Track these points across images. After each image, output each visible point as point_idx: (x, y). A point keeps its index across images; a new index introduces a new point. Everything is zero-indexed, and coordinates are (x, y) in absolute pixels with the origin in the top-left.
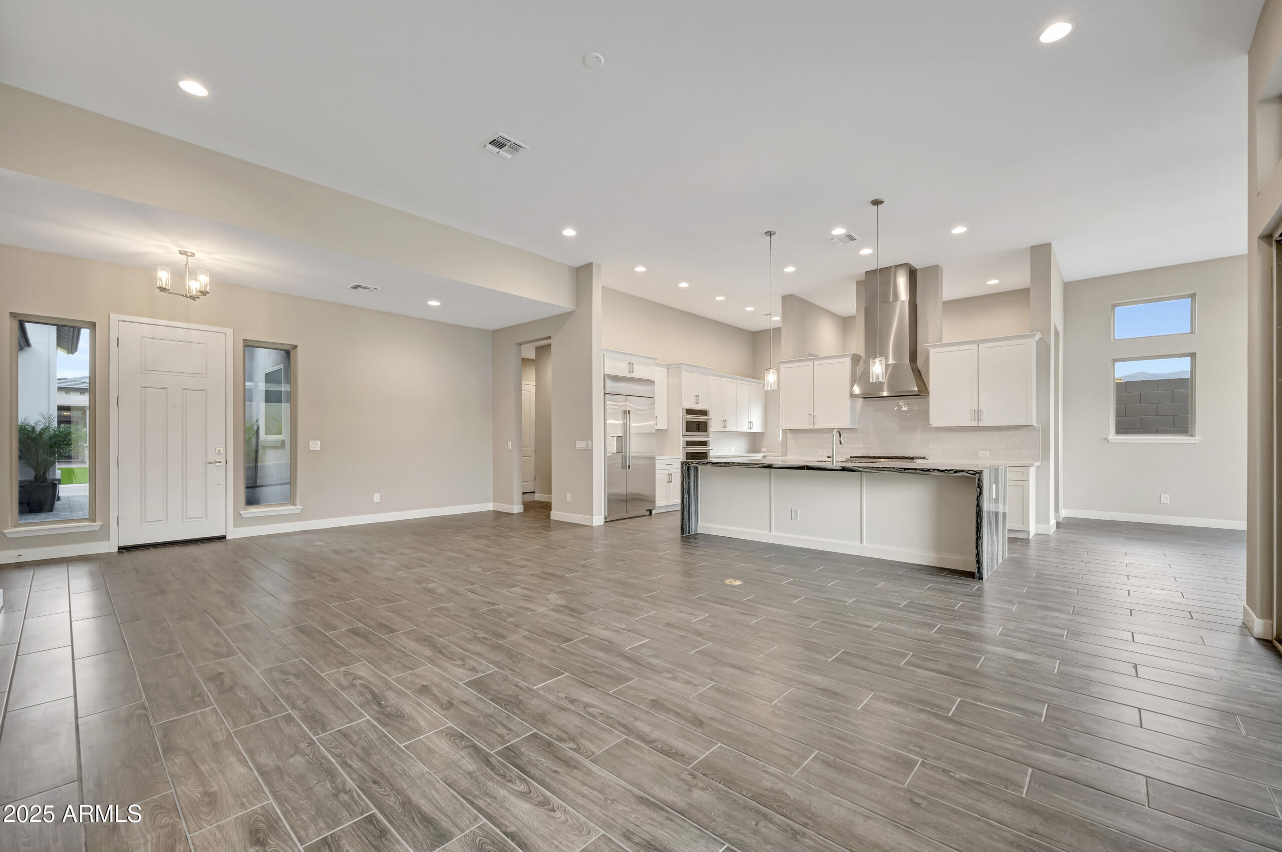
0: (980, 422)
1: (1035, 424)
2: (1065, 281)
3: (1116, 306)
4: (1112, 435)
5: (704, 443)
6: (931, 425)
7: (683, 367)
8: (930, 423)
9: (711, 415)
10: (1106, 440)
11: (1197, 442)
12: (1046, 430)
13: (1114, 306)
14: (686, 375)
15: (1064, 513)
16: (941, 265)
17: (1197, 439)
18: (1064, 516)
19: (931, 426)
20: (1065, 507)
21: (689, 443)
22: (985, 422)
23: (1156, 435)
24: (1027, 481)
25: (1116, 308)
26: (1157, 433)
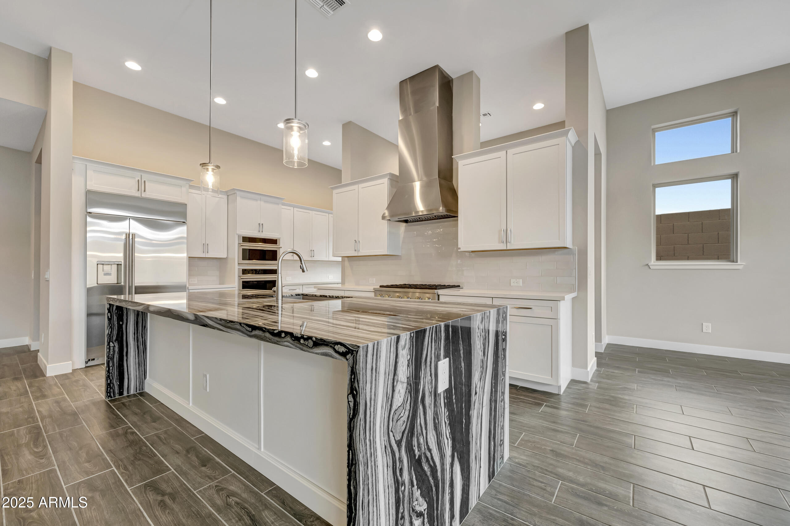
0: (508, 244)
1: (569, 244)
2: (608, 108)
3: (657, 131)
4: (653, 261)
5: (274, 272)
6: (460, 248)
7: (238, 193)
8: (459, 247)
9: (281, 243)
10: (647, 267)
11: (740, 267)
12: (583, 253)
13: (654, 131)
14: (241, 202)
15: (607, 339)
16: (476, 72)
17: (740, 264)
18: (607, 343)
19: (459, 250)
20: (608, 334)
21: (245, 272)
22: (514, 244)
23: (687, 261)
24: (556, 319)
25: (656, 133)
26: (688, 260)
